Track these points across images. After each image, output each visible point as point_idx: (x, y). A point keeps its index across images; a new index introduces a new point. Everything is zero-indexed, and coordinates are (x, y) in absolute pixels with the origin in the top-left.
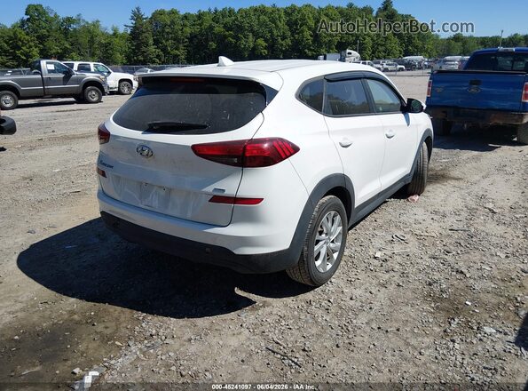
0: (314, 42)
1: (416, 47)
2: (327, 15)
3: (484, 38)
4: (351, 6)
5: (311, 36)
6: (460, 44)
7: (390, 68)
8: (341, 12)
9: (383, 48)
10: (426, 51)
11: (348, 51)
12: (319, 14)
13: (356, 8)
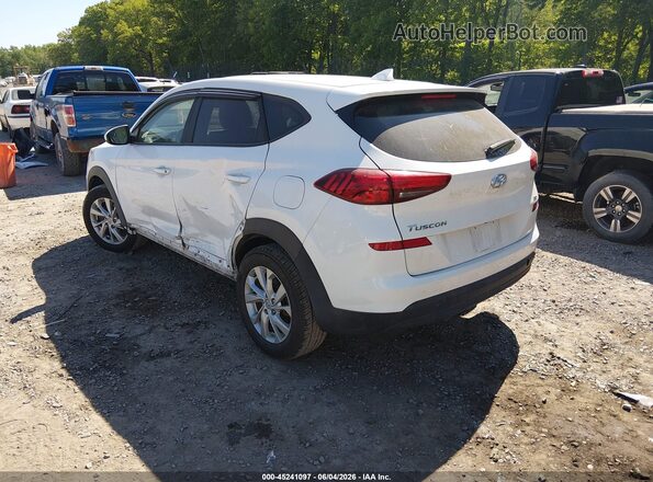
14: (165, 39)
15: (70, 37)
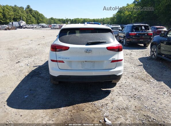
0: (4, 17)
1: (41, 21)
2: (7, 8)
3: (59, 19)
4: (16, 6)
5: (2, 15)
6: (53, 20)
7: (37, 27)
8: (12, 8)
9: (30, 21)
10: (44, 22)
11: (21, 21)
12: (4, 7)
13: (18, 7)
14: (136, 15)
15: (115, 15)
